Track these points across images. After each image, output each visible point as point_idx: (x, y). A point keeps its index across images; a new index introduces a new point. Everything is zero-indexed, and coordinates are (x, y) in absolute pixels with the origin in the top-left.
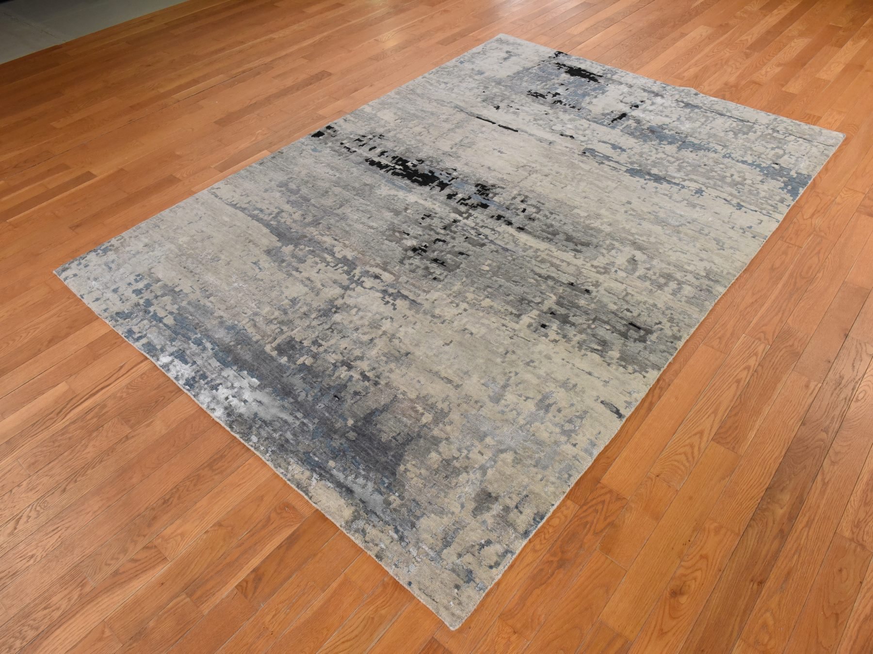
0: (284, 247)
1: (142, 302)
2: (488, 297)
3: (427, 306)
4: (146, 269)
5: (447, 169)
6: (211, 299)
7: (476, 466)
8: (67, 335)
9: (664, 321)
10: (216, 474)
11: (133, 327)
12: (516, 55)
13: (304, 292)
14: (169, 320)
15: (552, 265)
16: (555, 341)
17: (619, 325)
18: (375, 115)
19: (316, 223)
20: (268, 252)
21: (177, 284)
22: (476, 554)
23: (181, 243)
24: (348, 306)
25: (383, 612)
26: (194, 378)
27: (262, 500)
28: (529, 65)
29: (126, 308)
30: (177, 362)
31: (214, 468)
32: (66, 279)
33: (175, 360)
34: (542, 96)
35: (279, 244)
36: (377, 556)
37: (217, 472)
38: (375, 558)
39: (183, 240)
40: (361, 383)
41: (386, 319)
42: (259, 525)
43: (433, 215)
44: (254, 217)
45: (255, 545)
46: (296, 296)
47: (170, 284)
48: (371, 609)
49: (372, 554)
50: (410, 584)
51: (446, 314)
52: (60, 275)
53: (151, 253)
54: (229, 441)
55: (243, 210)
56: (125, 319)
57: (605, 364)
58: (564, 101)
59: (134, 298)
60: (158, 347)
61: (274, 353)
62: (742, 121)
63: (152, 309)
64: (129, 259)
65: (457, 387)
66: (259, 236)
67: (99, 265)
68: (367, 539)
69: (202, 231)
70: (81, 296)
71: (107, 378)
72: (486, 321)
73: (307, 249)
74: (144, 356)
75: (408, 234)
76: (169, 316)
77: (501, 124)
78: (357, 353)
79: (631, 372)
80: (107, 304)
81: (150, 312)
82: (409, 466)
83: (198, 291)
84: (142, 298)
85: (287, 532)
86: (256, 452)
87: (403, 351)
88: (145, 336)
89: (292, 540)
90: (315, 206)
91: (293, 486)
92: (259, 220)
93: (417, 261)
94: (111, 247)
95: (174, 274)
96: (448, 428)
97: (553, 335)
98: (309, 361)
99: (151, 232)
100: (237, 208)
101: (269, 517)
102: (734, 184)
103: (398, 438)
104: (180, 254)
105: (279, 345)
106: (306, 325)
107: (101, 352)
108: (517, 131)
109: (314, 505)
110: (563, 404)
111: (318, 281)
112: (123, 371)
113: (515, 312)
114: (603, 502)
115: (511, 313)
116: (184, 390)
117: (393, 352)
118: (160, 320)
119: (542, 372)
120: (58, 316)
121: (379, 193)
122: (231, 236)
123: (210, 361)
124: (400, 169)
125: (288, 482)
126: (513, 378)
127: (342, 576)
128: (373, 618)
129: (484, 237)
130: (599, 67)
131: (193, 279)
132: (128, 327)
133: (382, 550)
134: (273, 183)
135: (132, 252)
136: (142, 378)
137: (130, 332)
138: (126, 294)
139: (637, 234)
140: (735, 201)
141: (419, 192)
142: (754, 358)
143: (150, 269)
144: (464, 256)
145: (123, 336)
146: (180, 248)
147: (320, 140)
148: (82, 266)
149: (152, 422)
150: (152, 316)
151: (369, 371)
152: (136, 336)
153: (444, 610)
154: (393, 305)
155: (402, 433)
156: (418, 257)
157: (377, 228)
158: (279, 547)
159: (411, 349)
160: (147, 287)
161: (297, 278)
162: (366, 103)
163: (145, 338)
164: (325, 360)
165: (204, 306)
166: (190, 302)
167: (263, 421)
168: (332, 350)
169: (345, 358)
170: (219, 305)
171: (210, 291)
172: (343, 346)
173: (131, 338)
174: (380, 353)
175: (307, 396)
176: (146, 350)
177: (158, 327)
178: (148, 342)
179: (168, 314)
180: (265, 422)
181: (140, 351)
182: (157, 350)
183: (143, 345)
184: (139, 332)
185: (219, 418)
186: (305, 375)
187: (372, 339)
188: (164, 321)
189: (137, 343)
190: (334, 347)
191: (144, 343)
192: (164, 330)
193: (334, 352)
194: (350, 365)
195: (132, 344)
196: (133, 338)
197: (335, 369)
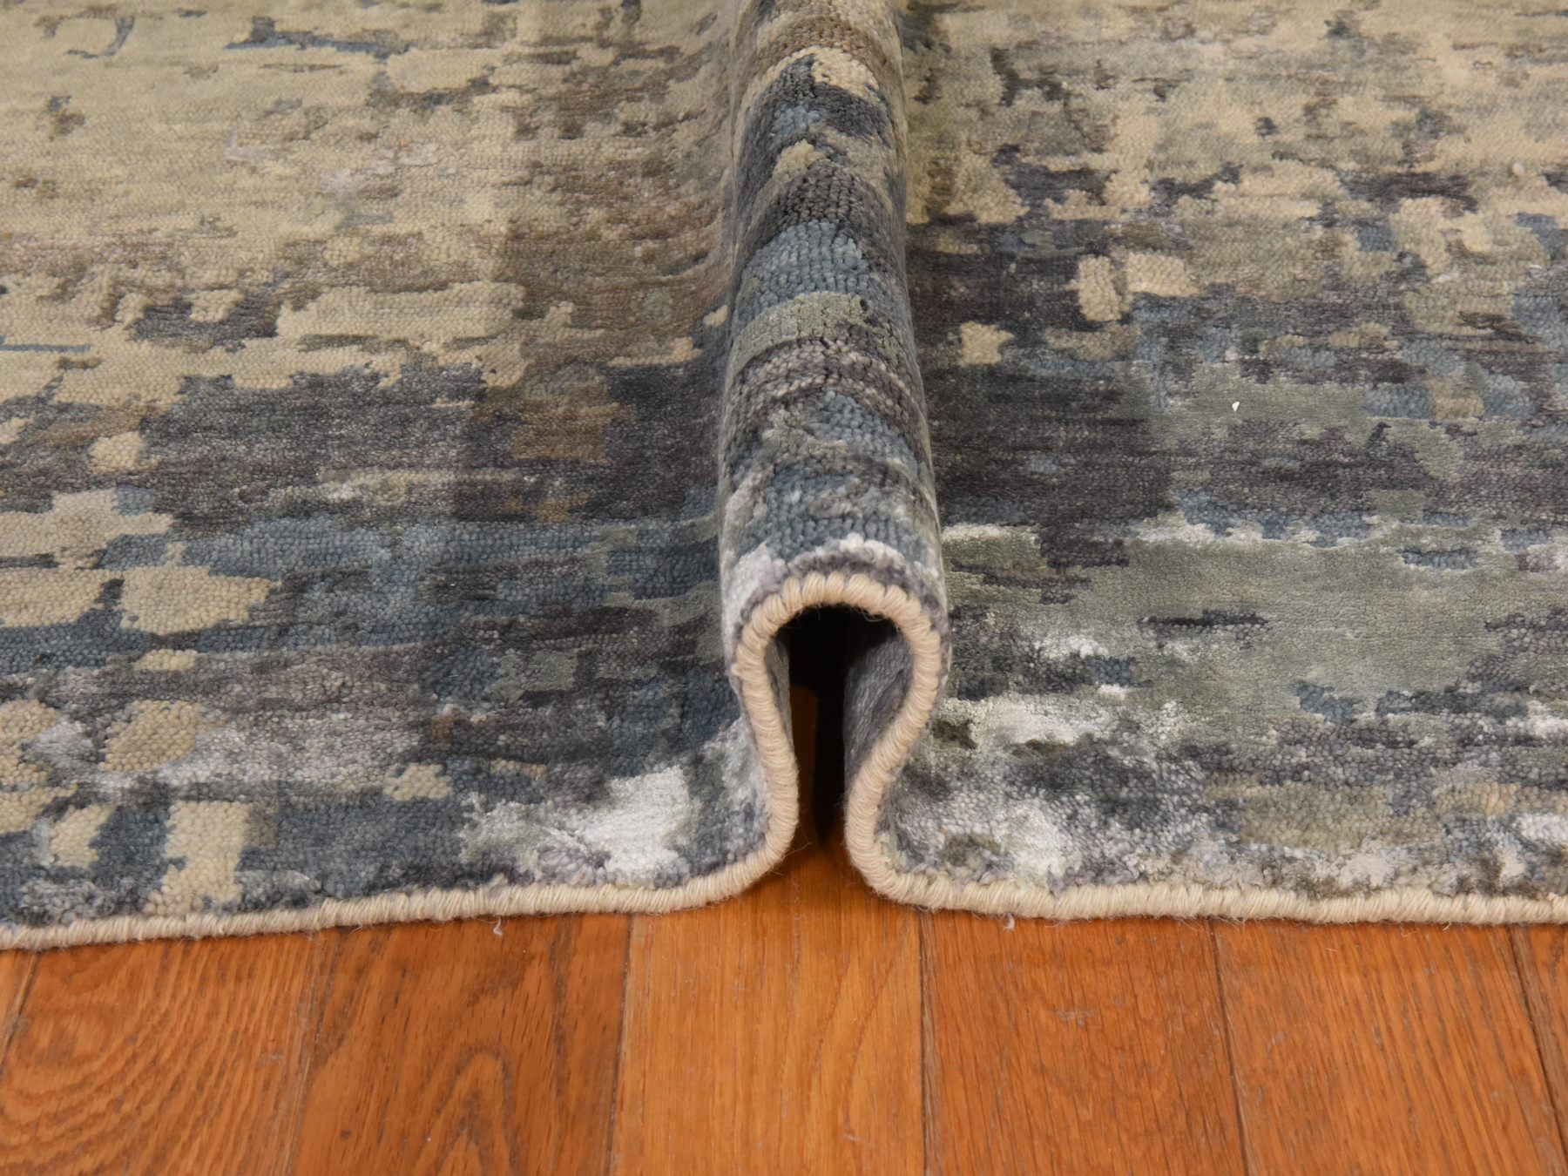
163: (182, 816)
164: (1253, 227)
165: (317, 383)
166: (167, 419)
167: (1424, 702)
168: (1205, 169)
169: (1349, 165)
170: (424, 324)
171: (200, 299)
172: (1237, 122)
173: (45, 887)
174: (1500, 60)
175: (1453, 431)
176: (367, 871)
177: (171, 686)
178: (256, 817)
179: (108, 575)
180: (1455, 701)
181: (283, 918)
182: (449, 815)
183: (249, 859)
184: (58, 810)
185: (1099, 871)
186: (1250, 344)
187: (1339, 30)
188: (147, 625)
189: (172, 884)
190: (1193, 150)
191: (237, 841)
192: (261, 668)
193: (1232, 174)
194: (1426, 176)
195: (121, 927)
196: (60, 876)
197: (1375, 234)
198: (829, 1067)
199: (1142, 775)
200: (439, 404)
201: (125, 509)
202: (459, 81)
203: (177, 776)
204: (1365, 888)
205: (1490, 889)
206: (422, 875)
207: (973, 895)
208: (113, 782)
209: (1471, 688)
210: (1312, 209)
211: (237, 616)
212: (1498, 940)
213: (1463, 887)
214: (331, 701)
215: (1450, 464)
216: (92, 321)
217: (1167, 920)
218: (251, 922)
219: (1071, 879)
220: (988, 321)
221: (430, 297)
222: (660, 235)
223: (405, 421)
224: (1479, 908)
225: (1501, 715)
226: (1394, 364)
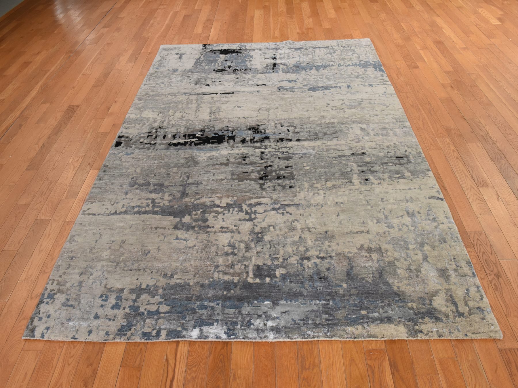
0: (183, 219)
1: (127, 310)
2: (326, 181)
3: (304, 203)
4: (102, 289)
5: (223, 128)
6: (175, 277)
7: (421, 262)
8: (95, 372)
9: (406, 149)
10: (313, 370)
11: (143, 330)
12: (184, 54)
13: (230, 237)
14: (164, 308)
15: (334, 149)
16: (379, 184)
17: (393, 161)
18: (141, 117)
19: (184, 194)
20: (176, 227)
21: (139, 284)
22: (470, 299)
23: (107, 257)
24: (265, 228)
25: (470, 358)
26: (229, 329)
27: (354, 360)
28: (197, 57)
29: (122, 321)
30: (205, 329)
31: (307, 367)
32: (43, 336)
33: (202, 328)
34: (224, 70)
35: (178, 219)
36: (439, 337)
37: (311, 368)
38: (439, 338)
39: (106, 254)
40: (323, 262)
41: (294, 222)
42: (370, 373)
43: (247, 155)
44: (139, 213)
45: (381, 385)
46: (228, 242)
47: (134, 287)
48: (465, 361)
49: (436, 337)
50: (466, 335)
51: (319, 201)
52: (34, 336)
53: (91, 277)
54: (296, 347)
55: (125, 212)
56: (130, 329)
57: (410, 181)
58: (237, 68)
59: (119, 313)
60: (180, 329)
61: (258, 280)
62: (326, 47)
63: (142, 310)
64: (79, 290)
65: (368, 232)
66: (158, 222)
67: (59, 309)
68: (425, 332)
69: (113, 241)
70: (74, 338)
71: (165, 375)
72: (339, 193)
73: (199, 212)
74: (176, 341)
75: (247, 172)
76: (161, 306)
77: (222, 93)
78: (302, 249)
79: (423, 178)
80: (103, 330)
81: (143, 313)
82: (397, 284)
83: (161, 279)
84: (124, 308)
85: (387, 365)
86: (319, 339)
87: (323, 233)
88: (160, 329)
89: (394, 366)
90: (171, 186)
91: (360, 339)
92: (145, 213)
93: (269, 184)
94: (53, 292)
95: (128, 279)
96: (389, 254)
97: (376, 182)
98: (283, 271)
99: (72, 264)
100: (119, 214)
101: (368, 365)
102: (357, 77)
103: (375, 275)
104: (115, 264)
105: (254, 274)
106: (255, 253)
107: (138, 362)
108: (233, 93)
109: (382, 339)
110: (417, 209)
111: (231, 226)
112: (171, 362)
113: (347, 181)
114: (478, 239)
115: (347, 183)
116: (232, 340)
117: (319, 236)
118: (158, 312)
119: (392, 201)
120: (69, 365)
121: (202, 159)
122: (138, 233)
123: (226, 312)
124: (196, 140)
125: (356, 340)
126: (385, 212)
127: (435, 359)
128: (471, 365)
129: (287, 154)
130: (235, 46)
131: (146, 273)
132: (140, 333)
133: (437, 331)
134: (124, 187)
135: (75, 285)
136: (192, 356)
137: (146, 335)
138: (109, 314)
139: (350, 117)
140: (366, 84)
141: (222, 147)
142: (450, 145)
143: (105, 287)
144: (289, 168)
145: (143, 340)
146: (109, 260)
147: (123, 147)
148: (44, 319)
149: (235, 374)
150: (148, 314)
151: (320, 254)
152: (154, 333)
153: (491, 333)
154: (287, 213)
155: (374, 272)
156: (268, 181)
157: (226, 178)
158: (393, 375)
159: (325, 229)
160: (119, 298)
161: (215, 232)
162: (127, 113)
163: (162, 330)
164: (291, 264)
165: (177, 284)
166: (164, 288)
167: (301, 320)
168: (287, 257)
169: (300, 256)
170: (186, 277)
171: (168, 273)
172: (290, 250)
173: (152, 337)
174: (314, 241)
175: (306, 289)
176: (174, 337)
177: (163, 318)
178: (167, 331)
179: (158, 306)
180: (304, 320)
181: (168, 340)
182: (181, 332)
183: (167, 335)
184: (153, 330)
185: (276, 338)
186: (290, 279)
187: (300, 237)
188: (161, 311)
189: (161, 337)
190: (286, 254)
191: (166, 334)
192: (169, 316)
193: (290, 257)
194: (306, 257)
195: (157, 341)
196: (153, 336)
197: (302, 265)
198: (246, 356)
199: (280, 329)
200: (186, 286)
201: (161, 298)
202: (193, 245)
203: (162, 327)
204: (295, 338)
205: (304, 338)
206: (178, 337)
207: (266, 340)
208: (157, 327)
209: (305, 318)
210: (296, 262)
211: (168, 310)
212: (296, 343)
213: (302, 338)
214: (174, 320)
215: (305, 293)
216: (159, 276)
217: (281, 342)
218: (166, 341)
219: (274, 339)
220: (268, 277)
221: (187, 274)
222: (207, 267)
223: (183, 289)
224: (304, 340)
225: (307, 321)
226: (302, 281)
